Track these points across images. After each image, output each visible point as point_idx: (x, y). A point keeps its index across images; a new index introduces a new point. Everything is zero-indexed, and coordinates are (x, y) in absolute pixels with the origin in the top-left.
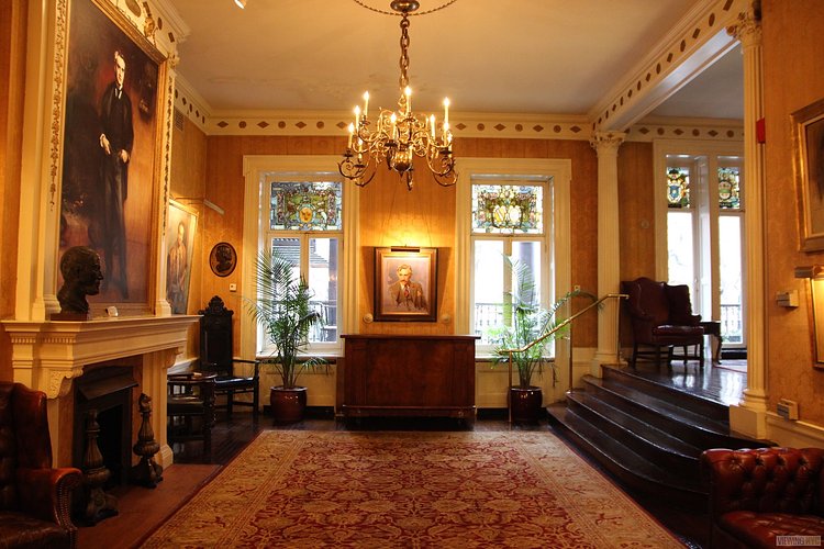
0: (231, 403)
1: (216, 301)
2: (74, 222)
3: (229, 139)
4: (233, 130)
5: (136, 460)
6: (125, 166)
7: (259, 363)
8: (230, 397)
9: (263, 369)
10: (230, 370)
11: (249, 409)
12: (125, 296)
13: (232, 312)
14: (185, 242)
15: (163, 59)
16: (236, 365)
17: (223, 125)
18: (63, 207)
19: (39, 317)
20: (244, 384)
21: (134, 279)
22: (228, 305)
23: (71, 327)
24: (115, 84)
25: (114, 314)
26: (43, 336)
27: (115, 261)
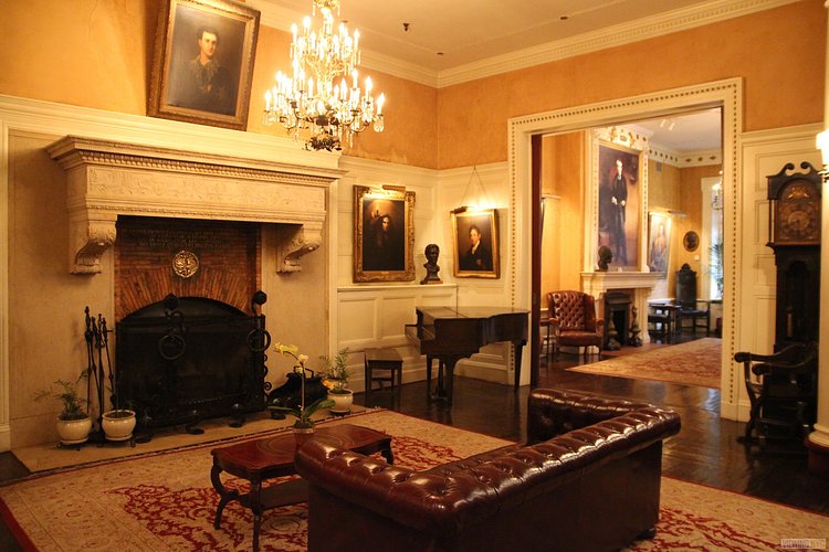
0: (695, 325)
1: (686, 267)
2: (603, 235)
3: (693, 169)
4: (695, 163)
5: (631, 335)
6: (624, 207)
7: (709, 303)
8: (694, 322)
9: (712, 305)
10: (695, 307)
11: (705, 330)
12: (625, 263)
13: (695, 273)
14: (664, 233)
15: (640, 152)
16: (698, 304)
17: (688, 160)
18: (600, 230)
19: (592, 271)
20: (702, 314)
21: (630, 256)
22: (693, 269)
23: (602, 274)
24: (617, 175)
25: (620, 270)
26: (593, 277)
27: (621, 249)
